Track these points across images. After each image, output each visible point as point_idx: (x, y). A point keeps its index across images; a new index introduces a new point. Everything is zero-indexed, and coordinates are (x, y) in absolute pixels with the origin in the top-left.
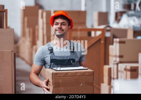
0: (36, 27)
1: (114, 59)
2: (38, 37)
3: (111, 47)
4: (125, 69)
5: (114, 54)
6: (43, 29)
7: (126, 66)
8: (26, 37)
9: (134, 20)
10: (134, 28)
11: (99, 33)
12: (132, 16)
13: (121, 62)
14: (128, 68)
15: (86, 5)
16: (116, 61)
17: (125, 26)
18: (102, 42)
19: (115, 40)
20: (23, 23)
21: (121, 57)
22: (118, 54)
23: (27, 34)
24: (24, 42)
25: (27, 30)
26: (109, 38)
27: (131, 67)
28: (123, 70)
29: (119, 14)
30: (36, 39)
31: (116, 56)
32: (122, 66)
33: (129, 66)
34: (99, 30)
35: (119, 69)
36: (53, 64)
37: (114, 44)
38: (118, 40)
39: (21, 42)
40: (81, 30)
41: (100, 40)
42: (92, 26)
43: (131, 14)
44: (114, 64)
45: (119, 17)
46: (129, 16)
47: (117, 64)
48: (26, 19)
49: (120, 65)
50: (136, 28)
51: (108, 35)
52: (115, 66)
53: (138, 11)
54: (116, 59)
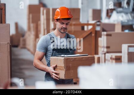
0: (39, 23)
1: (102, 49)
2: (40, 31)
3: (100, 39)
4: (111, 58)
5: (102, 45)
6: (44, 24)
7: (112, 56)
8: (31, 31)
9: (122, 16)
10: (122, 22)
11: (90, 27)
12: (120, 12)
13: (108, 52)
14: (114, 57)
15: (82, 4)
16: (104, 51)
17: (114, 21)
18: (93, 35)
19: (103, 33)
20: (29, 19)
21: (108, 47)
22: (105, 45)
23: (32, 29)
24: (29, 35)
25: (32, 25)
26: (99, 31)
27: (116, 56)
28: (109, 59)
29: (109, 11)
30: (39, 33)
31: (104, 47)
32: (108, 56)
33: (114, 55)
34: (91, 24)
35: (106, 58)
36: (55, 52)
37: (103, 37)
38: (105, 33)
39: (27, 35)
40: (74, 25)
41: (91, 33)
42: (88, 21)
43: (120, 11)
44: (102, 54)
45: (110, 14)
46: (118, 12)
47: (105, 54)
48: (31, 16)
49: (107, 54)
50: (124, 22)
51: (98, 29)
52: (103, 55)
53: (125, 8)
54: (104, 49)
